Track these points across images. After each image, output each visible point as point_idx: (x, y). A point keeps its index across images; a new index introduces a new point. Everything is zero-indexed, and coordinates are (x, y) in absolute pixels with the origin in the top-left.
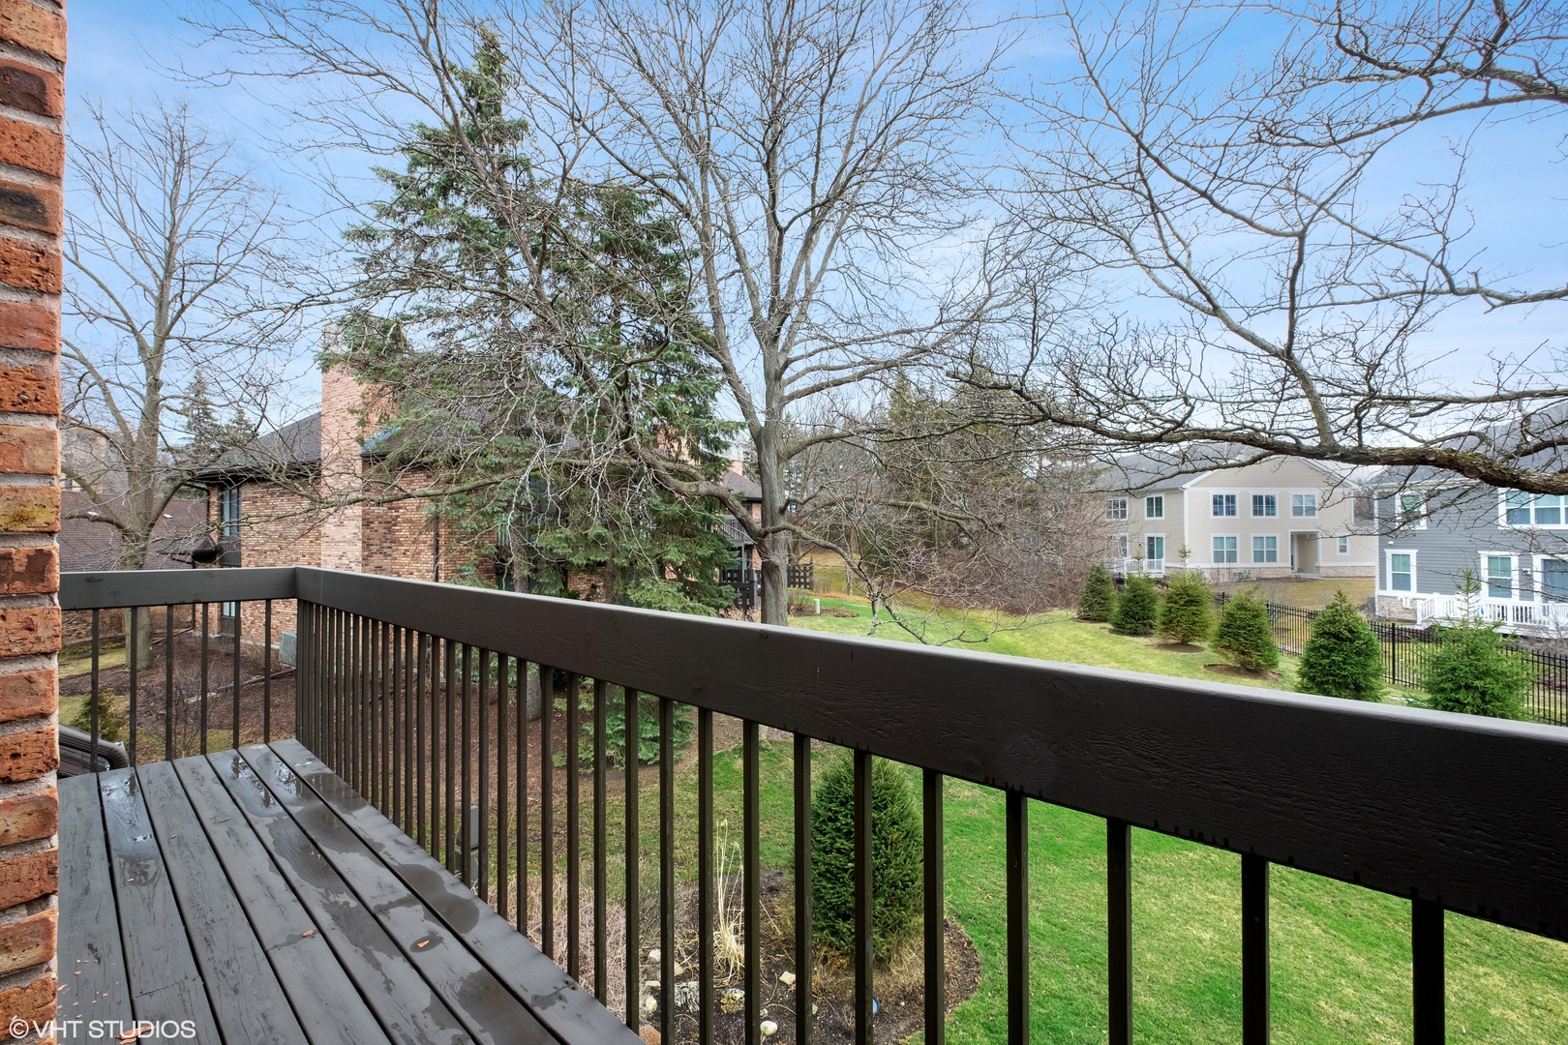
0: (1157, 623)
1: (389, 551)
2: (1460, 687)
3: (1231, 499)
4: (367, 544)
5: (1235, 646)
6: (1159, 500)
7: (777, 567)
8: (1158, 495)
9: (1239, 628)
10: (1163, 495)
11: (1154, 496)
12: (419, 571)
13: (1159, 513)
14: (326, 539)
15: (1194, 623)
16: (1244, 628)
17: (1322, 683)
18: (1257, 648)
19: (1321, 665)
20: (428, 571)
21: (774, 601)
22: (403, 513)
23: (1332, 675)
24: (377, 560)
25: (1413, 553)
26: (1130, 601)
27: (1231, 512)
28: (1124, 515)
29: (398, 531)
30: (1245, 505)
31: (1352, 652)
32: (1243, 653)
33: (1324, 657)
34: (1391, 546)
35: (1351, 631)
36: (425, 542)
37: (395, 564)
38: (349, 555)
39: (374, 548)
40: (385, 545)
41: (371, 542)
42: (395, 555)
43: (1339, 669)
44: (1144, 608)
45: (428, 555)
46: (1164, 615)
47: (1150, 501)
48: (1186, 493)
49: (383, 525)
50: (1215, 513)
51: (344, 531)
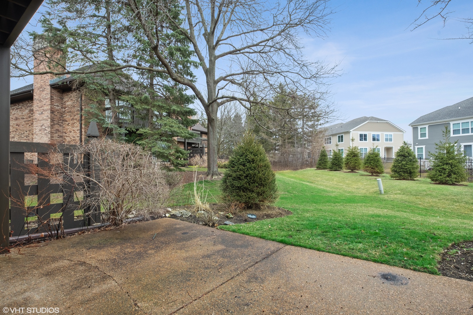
0: (344, 165)
1: (62, 124)
2: (444, 164)
3: (365, 135)
4: (52, 120)
5: (370, 166)
6: (342, 136)
7: (213, 120)
8: (342, 135)
9: (371, 160)
10: (343, 135)
11: (340, 135)
12: (74, 130)
13: (342, 141)
14: (36, 120)
15: (356, 163)
16: (373, 160)
17: (399, 172)
18: (377, 166)
19: (399, 166)
20: (77, 130)
21: (212, 133)
22: (67, 109)
23: (402, 169)
24: (56, 127)
25: (424, 147)
26: (334, 159)
27: (365, 139)
28: (330, 143)
29: (65, 116)
30: (370, 138)
31: (408, 161)
32: (372, 168)
33: (399, 163)
34: (417, 145)
35: (408, 154)
36: (76, 119)
37: (64, 129)
38: (45, 125)
39: (55, 122)
40: (60, 121)
41: (54, 120)
42: (64, 126)
43: (405, 166)
44: (339, 162)
45: (78, 124)
46: (346, 161)
47: (339, 137)
48: (351, 133)
49: (59, 114)
50: (360, 140)
51: (43, 116)
